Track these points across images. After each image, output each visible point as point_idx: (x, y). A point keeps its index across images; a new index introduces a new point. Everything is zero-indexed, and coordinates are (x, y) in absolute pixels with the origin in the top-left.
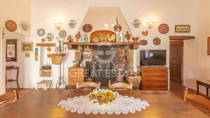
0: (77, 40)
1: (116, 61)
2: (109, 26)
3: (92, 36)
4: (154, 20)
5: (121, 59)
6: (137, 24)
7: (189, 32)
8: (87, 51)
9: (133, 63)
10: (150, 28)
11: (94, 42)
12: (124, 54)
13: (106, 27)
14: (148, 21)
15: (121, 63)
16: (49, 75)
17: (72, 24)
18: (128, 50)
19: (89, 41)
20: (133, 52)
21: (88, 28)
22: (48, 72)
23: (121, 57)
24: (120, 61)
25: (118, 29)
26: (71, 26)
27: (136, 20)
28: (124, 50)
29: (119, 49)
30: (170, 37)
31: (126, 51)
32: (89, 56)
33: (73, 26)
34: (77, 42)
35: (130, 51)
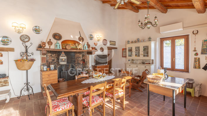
0: (50, 47)
1: (76, 64)
2: (74, 37)
3: (63, 44)
4: (101, 37)
5: (79, 62)
6: (91, 38)
7: (115, 45)
8: (63, 56)
9: (89, 64)
10: (98, 41)
11: (67, 49)
12: (81, 58)
13: (72, 37)
14: (98, 36)
15: (80, 65)
16: (4, 84)
17: (37, 30)
18: (86, 55)
19: (61, 48)
20: (89, 57)
21: (58, 37)
22: (3, 81)
23: (79, 60)
24: (79, 64)
25: (82, 40)
26: (35, 31)
27: (91, 35)
28: (81, 55)
29: (78, 54)
30: (108, 47)
31: (83, 56)
32: (64, 60)
33: (39, 31)
34: (50, 48)
35: (87, 55)
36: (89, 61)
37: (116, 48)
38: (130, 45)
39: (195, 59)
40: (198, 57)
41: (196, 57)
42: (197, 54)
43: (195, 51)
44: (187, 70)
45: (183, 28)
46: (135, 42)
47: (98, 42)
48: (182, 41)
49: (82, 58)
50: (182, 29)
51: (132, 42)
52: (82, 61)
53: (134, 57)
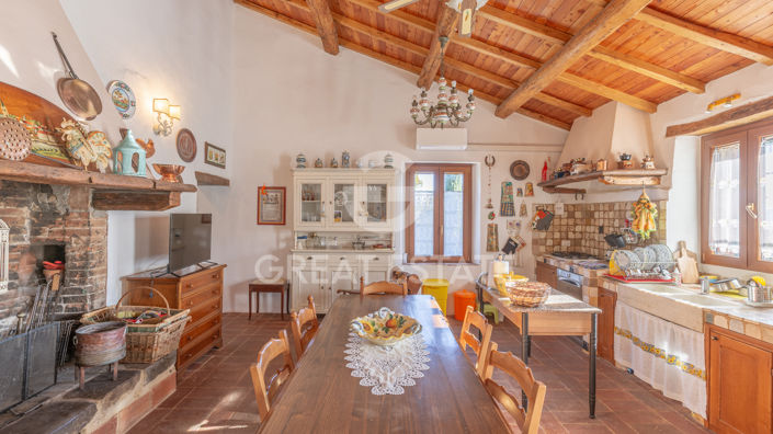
6: (123, 104)
7: (224, 167)
9: (105, 271)
14: (161, 105)
18: (84, 214)
20: (104, 223)
25: (91, 105)
27: (118, 84)
30: (196, 173)
35: (95, 215)
36: (102, 250)
37: (225, 182)
38: (323, 174)
39: (490, 226)
40: (494, 222)
41: (490, 222)
42: (492, 216)
43: (490, 207)
44: (468, 257)
45: (469, 144)
46: (333, 165)
47: (155, 139)
48: (459, 179)
49: (35, 232)
50: (465, 147)
51: (318, 164)
52: (25, 258)
53: (327, 224)
